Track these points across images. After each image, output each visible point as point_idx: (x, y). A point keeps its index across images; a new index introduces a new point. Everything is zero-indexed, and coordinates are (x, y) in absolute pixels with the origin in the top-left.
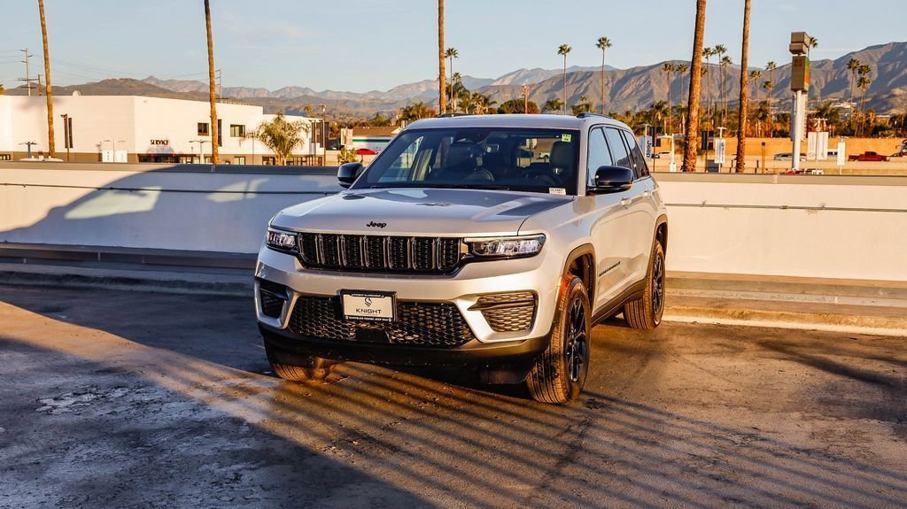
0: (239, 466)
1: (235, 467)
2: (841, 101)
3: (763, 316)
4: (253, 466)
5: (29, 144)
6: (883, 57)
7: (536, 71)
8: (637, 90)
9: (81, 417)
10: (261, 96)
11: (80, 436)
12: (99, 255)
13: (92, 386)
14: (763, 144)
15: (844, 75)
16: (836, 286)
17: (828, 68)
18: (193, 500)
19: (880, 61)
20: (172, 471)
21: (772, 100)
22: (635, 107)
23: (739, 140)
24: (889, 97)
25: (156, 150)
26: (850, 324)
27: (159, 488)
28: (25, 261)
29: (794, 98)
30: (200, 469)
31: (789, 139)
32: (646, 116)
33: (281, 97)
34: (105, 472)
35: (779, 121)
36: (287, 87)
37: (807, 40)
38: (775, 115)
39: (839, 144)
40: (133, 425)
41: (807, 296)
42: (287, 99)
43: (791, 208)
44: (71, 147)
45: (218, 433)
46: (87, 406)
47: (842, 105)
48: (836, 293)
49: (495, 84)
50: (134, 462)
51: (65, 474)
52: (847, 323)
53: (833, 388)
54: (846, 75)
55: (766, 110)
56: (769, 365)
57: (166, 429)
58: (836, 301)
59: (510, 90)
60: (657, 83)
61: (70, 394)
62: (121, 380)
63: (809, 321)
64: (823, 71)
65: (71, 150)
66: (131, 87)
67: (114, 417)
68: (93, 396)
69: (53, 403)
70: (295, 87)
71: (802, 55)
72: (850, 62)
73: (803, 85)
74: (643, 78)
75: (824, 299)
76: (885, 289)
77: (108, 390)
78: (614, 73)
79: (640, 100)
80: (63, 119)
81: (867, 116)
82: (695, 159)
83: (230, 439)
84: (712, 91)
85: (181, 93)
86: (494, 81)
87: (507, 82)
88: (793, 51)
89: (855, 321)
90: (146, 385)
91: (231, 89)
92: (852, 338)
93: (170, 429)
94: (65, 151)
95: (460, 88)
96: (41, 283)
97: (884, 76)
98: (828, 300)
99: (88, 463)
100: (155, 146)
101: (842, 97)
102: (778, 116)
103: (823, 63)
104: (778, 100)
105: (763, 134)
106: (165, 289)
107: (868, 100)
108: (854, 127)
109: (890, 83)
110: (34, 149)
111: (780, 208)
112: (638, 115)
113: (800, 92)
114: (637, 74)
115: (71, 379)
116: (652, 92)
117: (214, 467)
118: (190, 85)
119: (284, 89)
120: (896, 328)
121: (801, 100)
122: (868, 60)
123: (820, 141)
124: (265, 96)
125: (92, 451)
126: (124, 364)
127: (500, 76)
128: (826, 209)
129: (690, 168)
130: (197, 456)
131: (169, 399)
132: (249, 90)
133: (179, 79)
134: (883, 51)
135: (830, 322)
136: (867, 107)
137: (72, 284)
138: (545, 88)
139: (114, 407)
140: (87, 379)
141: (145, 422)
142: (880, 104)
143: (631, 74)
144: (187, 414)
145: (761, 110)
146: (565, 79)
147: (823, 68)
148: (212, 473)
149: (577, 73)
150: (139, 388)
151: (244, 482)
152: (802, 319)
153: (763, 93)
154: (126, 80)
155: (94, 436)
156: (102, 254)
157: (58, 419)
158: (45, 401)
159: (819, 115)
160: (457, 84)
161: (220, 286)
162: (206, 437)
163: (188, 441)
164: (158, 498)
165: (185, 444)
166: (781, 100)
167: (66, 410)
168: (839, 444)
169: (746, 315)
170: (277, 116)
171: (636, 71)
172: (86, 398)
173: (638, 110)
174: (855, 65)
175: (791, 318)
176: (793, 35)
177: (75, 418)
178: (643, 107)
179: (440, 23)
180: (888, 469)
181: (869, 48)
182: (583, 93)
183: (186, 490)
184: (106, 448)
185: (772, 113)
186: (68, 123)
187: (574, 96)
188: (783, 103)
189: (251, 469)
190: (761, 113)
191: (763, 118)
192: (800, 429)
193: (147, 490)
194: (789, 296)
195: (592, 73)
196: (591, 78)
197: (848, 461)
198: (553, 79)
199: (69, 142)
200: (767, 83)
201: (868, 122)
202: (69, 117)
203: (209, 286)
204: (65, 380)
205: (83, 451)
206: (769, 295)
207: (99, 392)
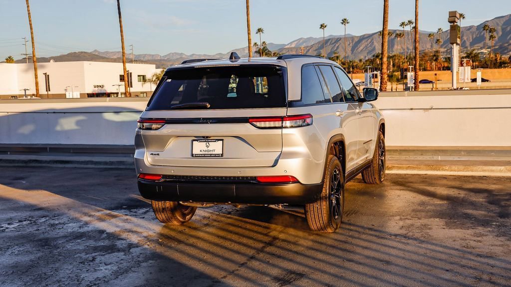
0: (96, 254)
1: (94, 254)
2: (481, 48)
3: (399, 168)
4: (103, 254)
5: (25, 90)
6: (504, 23)
7: (310, 39)
8: (366, 47)
9: (20, 232)
10: (157, 59)
11: (17, 242)
12: (48, 149)
13: (30, 217)
14: (436, 74)
15: (482, 34)
16: (439, 150)
17: (473, 30)
18: (67, 271)
19: (503, 25)
20: (60, 257)
21: (442, 50)
22: (365, 57)
23: (415, 73)
24: (508, 45)
25: (97, 90)
26: (445, 170)
27: (51, 266)
28: (9, 153)
29: (451, 48)
30: (75, 256)
31: (450, 71)
32: (370, 62)
33: (168, 59)
34: (25, 259)
35: (446, 61)
36: (171, 53)
37: (458, 16)
38: (443, 58)
39: (478, 73)
40: (46, 235)
41: (425, 157)
42: (171, 60)
43: (415, 109)
44: (49, 91)
45: (90, 238)
46: (24, 227)
47: (482, 51)
48: (440, 154)
49: (286, 47)
50: (41, 254)
51: (4, 261)
52: (443, 170)
53: (422, 204)
54: (484, 34)
55: (438, 55)
56: (393, 193)
57: (63, 237)
58: (440, 158)
59: (295, 50)
60: (377, 43)
61: (17, 221)
62: (45, 213)
63: (423, 169)
64: (471, 32)
65: (49, 93)
66: (84, 56)
67: (37, 232)
68: (29, 222)
69: (7, 226)
70: (175, 53)
71: (455, 24)
72: (485, 27)
73: (457, 41)
74: (370, 40)
75: (433, 157)
76: (464, 151)
77: (38, 218)
78: (353, 38)
79: (368, 53)
80: (44, 76)
81: (496, 56)
82: (386, 84)
83: (95, 241)
84: (409, 46)
85: (112, 59)
86: (286, 45)
87: (293, 46)
88: (450, 22)
89: (447, 168)
90: (59, 215)
91: (139, 55)
92: (445, 177)
93: (65, 237)
94: (46, 93)
95: (266, 50)
96: (17, 165)
97: (505, 33)
98: (435, 158)
99: (17, 255)
100: (96, 89)
101: (482, 46)
102: (446, 58)
103: (471, 27)
104: (446, 49)
105: (437, 69)
106: (82, 166)
107: (497, 47)
108: (489, 63)
109: (509, 37)
110: (28, 92)
111: (409, 109)
112: (366, 61)
113: (455, 45)
114: (367, 38)
115: (19, 214)
116: (375, 47)
117: (83, 255)
118: (117, 54)
119: (169, 54)
120: (469, 171)
121: (456, 49)
122: (496, 25)
123: (467, 72)
124: (159, 58)
125: (21, 249)
126: (49, 205)
127: (289, 42)
128: (434, 109)
129: (384, 89)
130: (75, 250)
131: (68, 222)
132: (150, 55)
133: (111, 51)
134: (504, 20)
135: (434, 169)
136: (495, 52)
137: (33, 164)
138: (314, 48)
139: (39, 227)
140: (28, 213)
141: (53, 234)
142: (502, 50)
143: (362, 38)
144: (76, 229)
145: (435, 56)
146: (325, 42)
147: (471, 30)
148: (81, 257)
149: (332, 39)
150: (55, 217)
151: (96, 261)
152: (419, 169)
153: (437, 45)
154: (82, 52)
155: (24, 242)
156: (49, 148)
157: (8, 234)
158: (3, 225)
159: (467, 57)
160: (264, 48)
161: (112, 163)
162: (83, 240)
163: (73, 243)
164: (50, 271)
165: (71, 244)
166: (448, 50)
167: (12, 229)
168: (414, 231)
169: (390, 168)
170: (162, 70)
171: (365, 37)
172: (25, 223)
173: (367, 59)
174: (487, 28)
175: (413, 168)
176: (450, 13)
177: (17, 233)
178: (370, 57)
179: (248, 15)
180: (434, 242)
181: (496, 18)
182: (336, 50)
183: (65, 266)
184: (28, 247)
185: (442, 57)
186: (47, 77)
187: (331, 52)
188: (449, 51)
189: (102, 255)
190: (435, 57)
191: (436, 60)
192: (397, 225)
193: (45, 267)
194: (415, 157)
195: (341, 39)
196: (340, 42)
197: (415, 239)
198: (319, 43)
199: (48, 89)
200: (438, 40)
201: (496, 60)
202: (47, 74)
203: (106, 163)
204: (16, 214)
205: (16, 249)
206: (404, 156)
207: (33, 219)
